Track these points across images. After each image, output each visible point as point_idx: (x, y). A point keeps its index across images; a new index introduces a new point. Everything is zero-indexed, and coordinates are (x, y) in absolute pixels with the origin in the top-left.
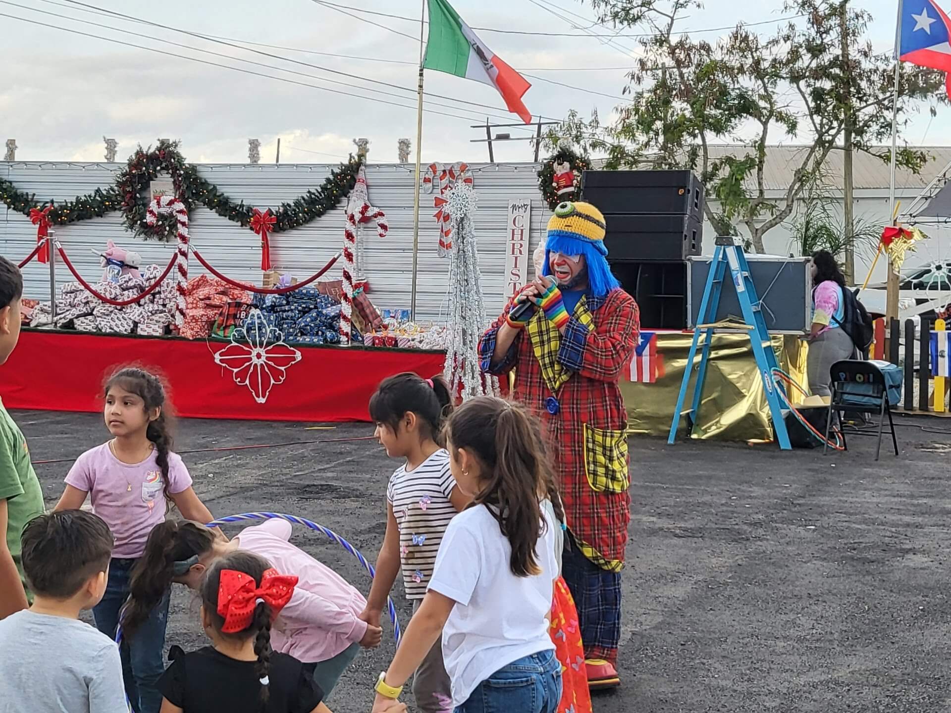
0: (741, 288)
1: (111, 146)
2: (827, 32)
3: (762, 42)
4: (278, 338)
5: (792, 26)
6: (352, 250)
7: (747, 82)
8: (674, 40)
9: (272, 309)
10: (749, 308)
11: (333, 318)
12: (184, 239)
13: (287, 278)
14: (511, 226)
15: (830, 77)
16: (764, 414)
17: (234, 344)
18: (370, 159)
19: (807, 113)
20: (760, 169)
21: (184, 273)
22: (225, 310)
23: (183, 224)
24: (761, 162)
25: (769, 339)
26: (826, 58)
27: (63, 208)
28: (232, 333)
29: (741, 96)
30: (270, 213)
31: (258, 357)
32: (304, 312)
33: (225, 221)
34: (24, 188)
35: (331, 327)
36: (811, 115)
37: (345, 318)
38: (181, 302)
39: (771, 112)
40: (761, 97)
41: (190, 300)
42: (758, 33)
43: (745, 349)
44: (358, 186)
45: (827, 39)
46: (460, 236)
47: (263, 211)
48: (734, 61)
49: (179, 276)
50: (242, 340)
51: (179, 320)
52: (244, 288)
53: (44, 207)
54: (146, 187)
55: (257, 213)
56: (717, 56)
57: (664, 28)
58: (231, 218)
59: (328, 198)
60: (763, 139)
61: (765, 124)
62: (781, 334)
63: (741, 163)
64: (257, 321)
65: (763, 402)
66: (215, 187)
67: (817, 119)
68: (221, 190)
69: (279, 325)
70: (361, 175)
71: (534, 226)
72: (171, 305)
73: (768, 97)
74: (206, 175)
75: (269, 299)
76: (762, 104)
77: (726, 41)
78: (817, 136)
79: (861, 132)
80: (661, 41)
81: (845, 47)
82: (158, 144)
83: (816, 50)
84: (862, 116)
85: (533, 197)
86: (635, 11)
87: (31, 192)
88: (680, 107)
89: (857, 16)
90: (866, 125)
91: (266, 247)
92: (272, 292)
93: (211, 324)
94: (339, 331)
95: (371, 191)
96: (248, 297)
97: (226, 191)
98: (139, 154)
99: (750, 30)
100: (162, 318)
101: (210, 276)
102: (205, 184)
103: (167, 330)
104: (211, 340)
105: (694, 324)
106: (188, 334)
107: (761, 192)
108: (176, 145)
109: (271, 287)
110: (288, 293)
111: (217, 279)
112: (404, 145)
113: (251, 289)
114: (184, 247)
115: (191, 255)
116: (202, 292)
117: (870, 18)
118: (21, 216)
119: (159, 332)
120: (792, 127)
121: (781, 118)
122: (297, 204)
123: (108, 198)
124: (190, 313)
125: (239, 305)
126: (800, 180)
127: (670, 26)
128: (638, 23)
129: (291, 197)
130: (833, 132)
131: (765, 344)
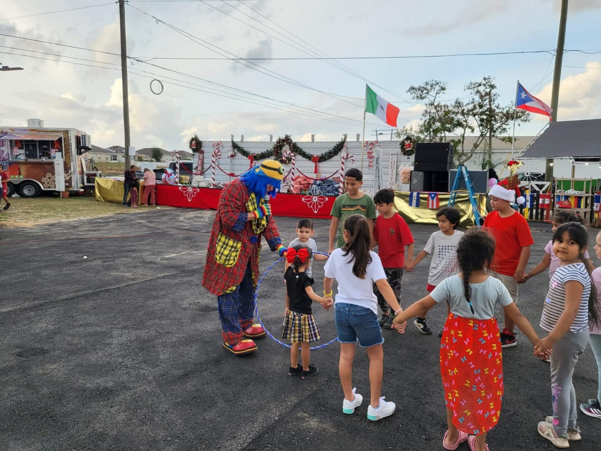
0: (466, 179)
1: (271, 137)
2: (485, 100)
3: (465, 104)
4: (321, 194)
5: (473, 99)
6: (343, 168)
7: (460, 117)
8: (436, 104)
9: (319, 185)
10: (469, 185)
11: (337, 188)
12: (294, 164)
13: (323, 176)
14: (391, 160)
15: (485, 114)
16: (473, 219)
17: (308, 195)
18: (348, 140)
19: (478, 126)
20: (463, 143)
21: (293, 174)
22: (305, 186)
23: (293, 160)
24: (463, 141)
25: (474, 195)
26: (485, 108)
27: (258, 155)
28: (307, 192)
29: (458, 121)
30: (318, 156)
31: (315, 199)
32: (329, 186)
33: (304, 159)
34: (246, 149)
35: (336, 190)
36: (479, 127)
37: (341, 188)
38: (293, 183)
39: (467, 126)
40: (464, 121)
41: (295, 182)
42: (463, 101)
43: (466, 198)
44: (344, 148)
45: (485, 103)
46: (377, 163)
47: (316, 156)
48: (456, 110)
49: (292, 175)
50: (310, 194)
51: (292, 188)
52: (311, 179)
53: (252, 155)
54: (281, 149)
55: (313, 157)
56: (450, 108)
57: (432, 100)
58: (306, 158)
59: (335, 152)
60: (464, 134)
61: (465, 129)
62: (478, 194)
63: (457, 142)
64: (315, 189)
65: (472, 215)
66: (301, 149)
67: (481, 128)
68: (303, 150)
69: (321, 190)
70: (345, 145)
71: (398, 160)
72: (289, 184)
73: (466, 121)
74: (299, 145)
75: (318, 182)
76: (464, 123)
77: (453, 104)
78: (481, 133)
79: (495, 132)
80: (432, 104)
81: (490, 105)
82: (285, 136)
83: (481, 106)
84: (495, 127)
85: (398, 151)
86: (423, 96)
87: (248, 151)
88: (438, 124)
89: (494, 95)
90: (497, 129)
91: (316, 167)
92: (319, 180)
93: (301, 189)
94: (339, 192)
95: (348, 149)
96: (312, 181)
97: (305, 150)
98: (280, 139)
99: (460, 100)
100: (287, 187)
101: (301, 175)
102: (298, 148)
103: (288, 191)
104: (301, 194)
105: (451, 191)
106: (295, 192)
107: (463, 151)
108: (290, 136)
109: (318, 178)
110: (324, 180)
111: (303, 176)
112: (358, 136)
113: (313, 179)
114: (294, 167)
115: (296, 169)
116: (298, 180)
117: (499, 96)
118: (245, 158)
119: (286, 191)
120: (473, 130)
121: (470, 127)
122: (326, 154)
123: (271, 152)
124: (295, 186)
125: (309, 184)
126: (475, 147)
127: (435, 100)
128: (424, 99)
129: (324, 151)
130: (486, 132)
131: (473, 197)
